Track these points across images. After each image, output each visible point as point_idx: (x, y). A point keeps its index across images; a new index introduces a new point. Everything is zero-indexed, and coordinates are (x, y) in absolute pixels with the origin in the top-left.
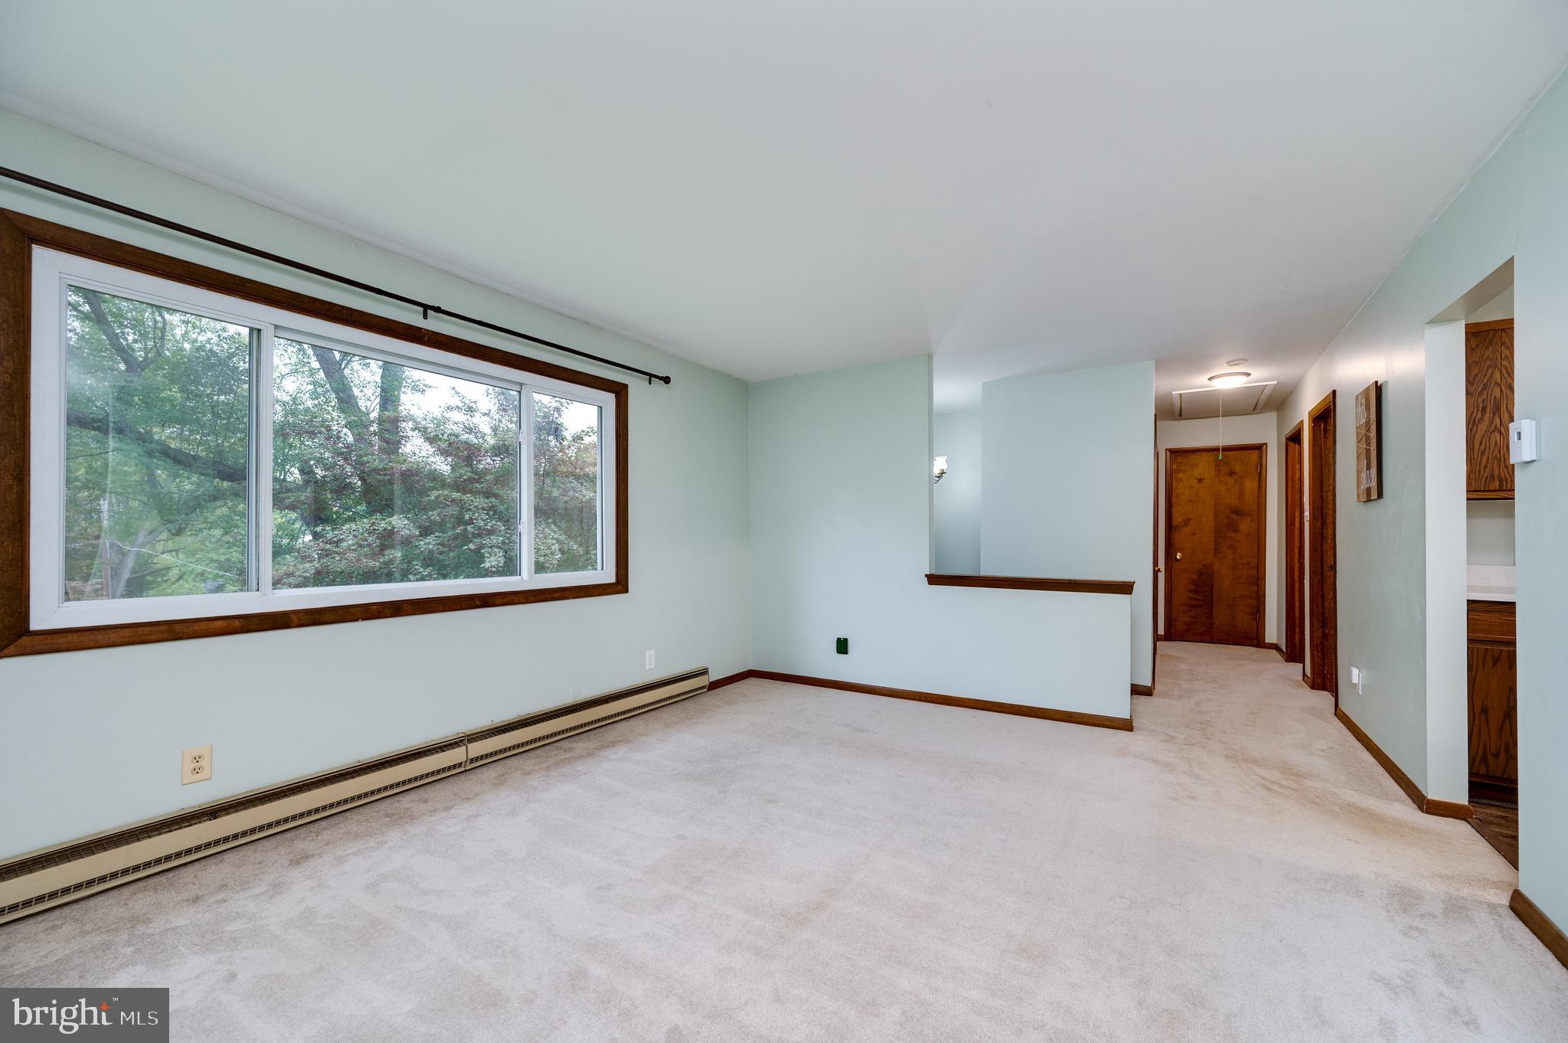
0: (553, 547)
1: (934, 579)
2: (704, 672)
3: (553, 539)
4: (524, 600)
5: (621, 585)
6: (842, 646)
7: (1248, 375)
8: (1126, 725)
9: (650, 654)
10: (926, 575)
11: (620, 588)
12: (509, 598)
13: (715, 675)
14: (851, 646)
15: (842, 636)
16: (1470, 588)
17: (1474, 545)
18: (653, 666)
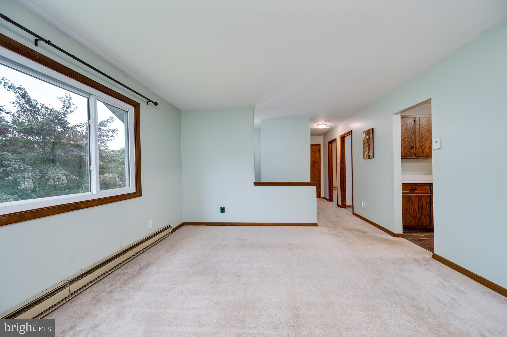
0: (63, 177)
1: (256, 184)
2: (170, 226)
3: (62, 173)
4: (96, 204)
5: (138, 193)
6: (223, 210)
7: (326, 124)
8: (315, 225)
9: (150, 222)
10: (254, 183)
11: (138, 194)
12: (89, 203)
13: (173, 227)
14: (226, 210)
15: (222, 206)
16: (402, 180)
17: (403, 170)
18: (151, 227)
